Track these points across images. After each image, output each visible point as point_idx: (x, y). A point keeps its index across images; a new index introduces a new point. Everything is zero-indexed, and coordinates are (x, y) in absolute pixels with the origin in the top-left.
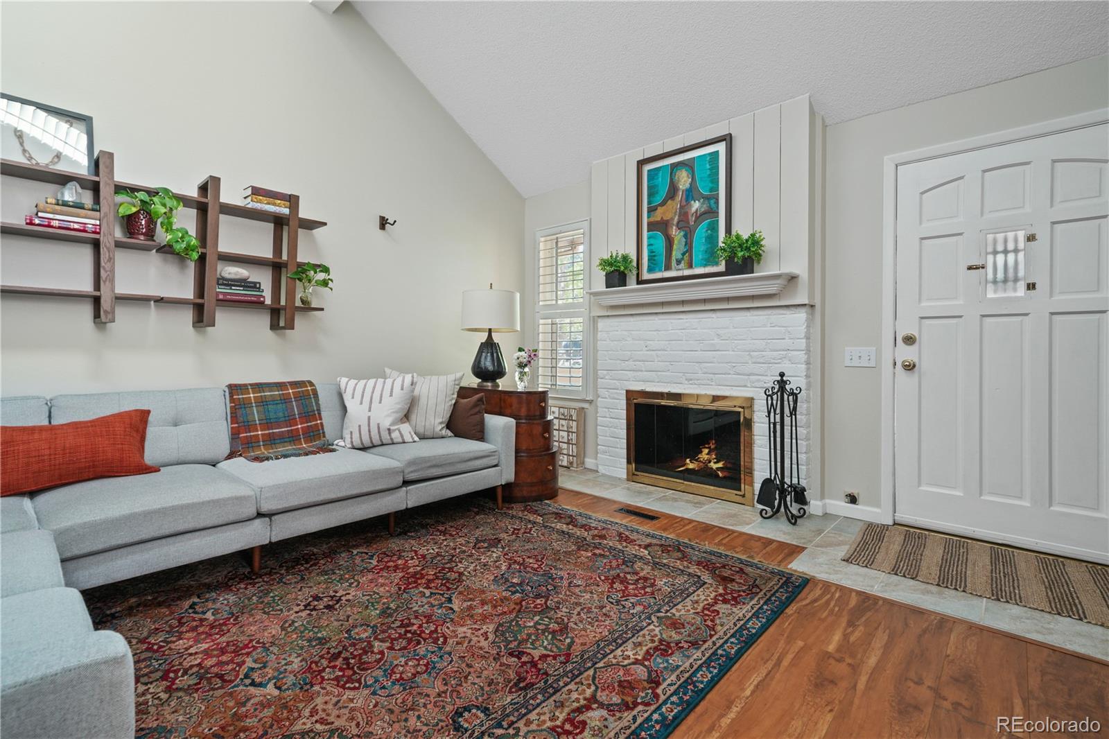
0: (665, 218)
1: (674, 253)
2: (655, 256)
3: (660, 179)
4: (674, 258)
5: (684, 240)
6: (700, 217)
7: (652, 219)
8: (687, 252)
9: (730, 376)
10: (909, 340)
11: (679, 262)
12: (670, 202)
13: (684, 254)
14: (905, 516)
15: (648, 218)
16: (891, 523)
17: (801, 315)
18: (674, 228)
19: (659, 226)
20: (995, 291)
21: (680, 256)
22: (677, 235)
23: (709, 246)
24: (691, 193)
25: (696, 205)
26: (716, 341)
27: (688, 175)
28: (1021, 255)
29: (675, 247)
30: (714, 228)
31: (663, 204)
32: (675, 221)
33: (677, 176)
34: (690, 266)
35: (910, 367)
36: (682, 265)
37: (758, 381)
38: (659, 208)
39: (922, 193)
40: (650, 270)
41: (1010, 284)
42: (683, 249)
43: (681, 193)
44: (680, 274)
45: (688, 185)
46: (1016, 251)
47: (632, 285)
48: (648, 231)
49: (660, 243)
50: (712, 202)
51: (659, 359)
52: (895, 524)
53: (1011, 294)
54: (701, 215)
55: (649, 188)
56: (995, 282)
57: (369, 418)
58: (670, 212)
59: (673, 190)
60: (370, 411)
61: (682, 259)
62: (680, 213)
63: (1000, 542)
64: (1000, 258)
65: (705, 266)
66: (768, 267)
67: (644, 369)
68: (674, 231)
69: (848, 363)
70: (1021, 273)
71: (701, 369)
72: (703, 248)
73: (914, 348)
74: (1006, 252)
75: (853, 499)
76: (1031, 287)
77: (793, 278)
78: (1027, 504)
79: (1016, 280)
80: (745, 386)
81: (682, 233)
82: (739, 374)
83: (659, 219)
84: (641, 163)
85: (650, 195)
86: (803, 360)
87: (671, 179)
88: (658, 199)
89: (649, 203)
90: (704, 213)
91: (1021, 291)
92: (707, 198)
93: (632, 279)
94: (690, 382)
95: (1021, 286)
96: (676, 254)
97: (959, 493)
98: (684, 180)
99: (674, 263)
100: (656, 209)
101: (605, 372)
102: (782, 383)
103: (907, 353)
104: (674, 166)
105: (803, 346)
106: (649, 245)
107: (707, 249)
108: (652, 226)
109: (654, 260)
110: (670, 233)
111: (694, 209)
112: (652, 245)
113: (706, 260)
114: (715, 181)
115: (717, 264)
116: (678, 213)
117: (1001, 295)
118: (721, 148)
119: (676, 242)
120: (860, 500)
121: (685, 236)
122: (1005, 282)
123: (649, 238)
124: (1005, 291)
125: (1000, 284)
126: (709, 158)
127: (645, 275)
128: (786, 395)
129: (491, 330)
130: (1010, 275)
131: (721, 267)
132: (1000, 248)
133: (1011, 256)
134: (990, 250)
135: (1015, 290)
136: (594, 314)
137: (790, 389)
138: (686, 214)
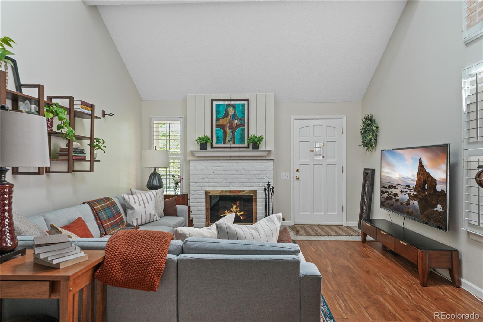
0: (223, 124)
1: (227, 138)
2: (219, 138)
3: (221, 109)
4: (227, 140)
5: (231, 133)
6: (238, 126)
7: (217, 123)
8: (233, 138)
9: (248, 183)
10: (298, 171)
11: (229, 141)
12: (225, 118)
14: (298, 222)
15: (216, 122)
16: (293, 225)
17: (271, 163)
18: (227, 128)
19: (222, 127)
20: (316, 158)
21: (230, 139)
22: (229, 132)
23: (241, 137)
24: (234, 116)
27: (233, 110)
29: (228, 135)
30: (243, 130)
31: (223, 118)
32: (228, 125)
33: (228, 109)
34: (234, 143)
35: (297, 179)
36: (231, 142)
37: (258, 185)
38: (221, 119)
39: (300, 129)
40: (217, 143)
41: (319, 156)
42: (231, 137)
43: (230, 116)
45: (233, 113)
46: (320, 147)
47: (209, 149)
48: (216, 128)
49: (221, 133)
50: (242, 121)
51: (220, 177)
52: (294, 225)
53: (319, 159)
54: (238, 125)
55: (216, 111)
56: (316, 155)
57: (146, 211)
58: (226, 122)
59: (227, 114)
60: (145, 208)
61: (231, 140)
62: (230, 123)
63: (318, 224)
64: (317, 149)
65: (240, 144)
66: (263, 147)
67: (212, 182)
68: (227, 129)
69: (282, 178)
70: (321, 154)
71: (237, 181)
72: (239, 137)
73: (299, 173)
74: (318, 147)
76: (323, 157)
77: (270, 151)
78: (322, 213)
79: (320, 155)
80: (254, 187)
81: (231, 131)
82: (251, 182)
83: (221, 124)
84: (213, 101)
85: (217, 114)
86: (272, 177)
87: (226, 110)
88: (220, 116)
89: (216, 117)
90: (240, 125)
91: (321, 158)
92: (240, 120)
93: (209, 145)
94: (233, 186)
95: (321, 156)
96: (228, 138)
97: (309, 213)
98: (231, 111)
99: (227, 142)
100: (220, 120)
101: (194, 183)
102: (269, 185)
103: (297, 175)
104: (227, 105)
105: (272, 173)
106: (216, 133)
107: (241, 138)
108: (217, 126)
109: (219, 139)
111: (235, 123)
112: (217, 133)
113: (240, 142)
114: (244, 114)
115: (244, 144)
116: (229, 123)
117: (317, 159)
118: (246, 103)
119: (228, 133)
120: (285, 220)
121: (232, 132)
122: (318, 155)
123: (216, 130)
124: (318, 158)
125: (317, 156)
126: (241, 105)
127: (215, 145)
128: (270, 189)
129: (155, 168)
130: (319, 154)
131: (246, 145)
132: (317, 146)
133: (319, 149)
134: (315, 147)
135: (320, 158)
136: (188, 159)
137: (271, 187)
138: (232, 124)
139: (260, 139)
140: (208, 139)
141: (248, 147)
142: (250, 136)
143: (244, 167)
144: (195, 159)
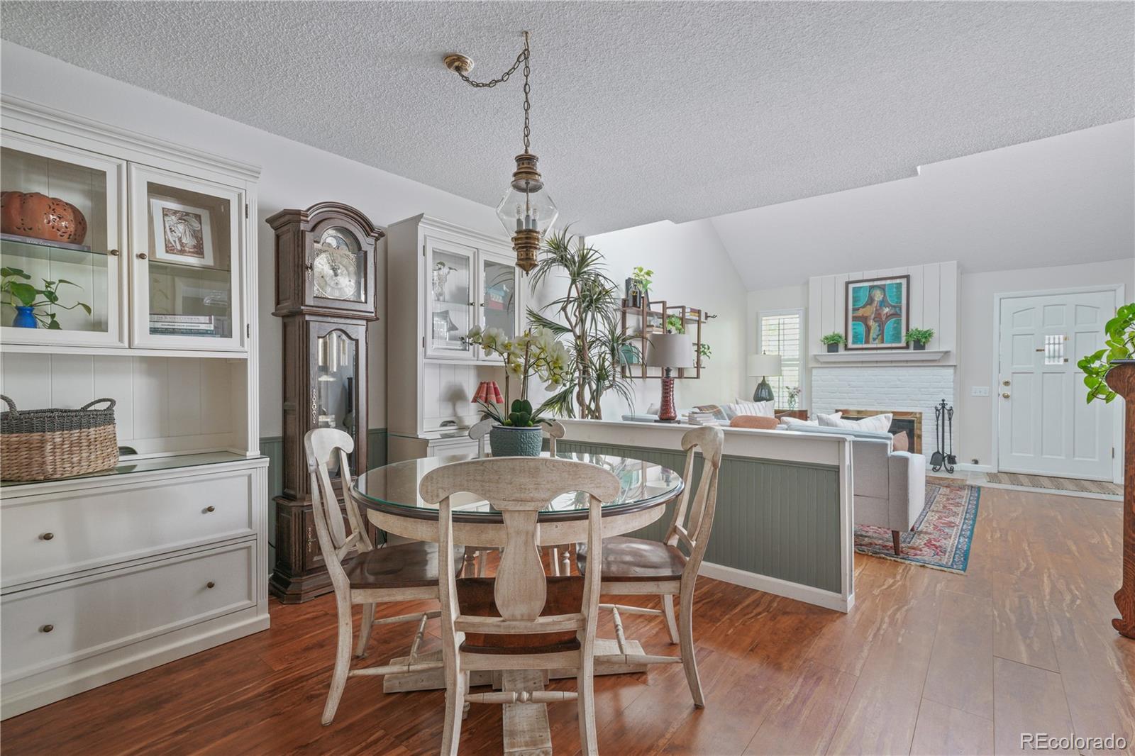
0: (865, 315)
1: (871, 334)
2: (857, 335)
4: (871, 337)
5: (878, 328)
6: (889, 316)
7: (855, 315)
8: (880, 334)
9: (907, 401)
10: (1007, 383)
11: (874, 339)
12: (868, 306)
13: (878, 336)
14: (1003, 468)
15: (853, 313)
16: (996, 472)
17: (951, 371)
18: (872, 321)
19: (864, 319)
20: (1049, 362)
21: (875, 336)
22: (874, 326)
23: (895, 332)
24: (883, 303)
25: (887, 310)
26: (898, 383)
27: (881, 293)
28: (1061, 346)
29: (872, 331)
30: (899, 323)
31: (864, 307)
32: (873, 316)
33: (873, 293)
34: (883, 342)
35: (1006, 397)
36: (877, 341)
37: (925, 404)
38: (861, 309)
39: (1014, 313)
40: (854, 343)
41: (1056, 359)
42: (877, 333)
43: (876, 302)
44: (875, 346)
45: (881, 298)
46: (1059, 344)
47: (842, 351)
48: (853, 321)
49: (861, 329)
50: (897, 309)
51: (859, 392)
52: (999, 472)
53: (1056, 363)
55: (853, 297)
56: (1049, 357)
58: (869, 311)
59: (871, 301)
61: (877, 338)
62: (876, 313)
64: (1052, 346)
65: (893, 342)
66: (933, 347)
67: (848, 398)
68: (871, 323)
69: (974, 395)
70: (1062, 354)
71: (887, 397)
72: (891, 333)
73: (1010, 387)
74: (1054, 344)
75: (976, 462)
76: (1066, 360)
77: (947, 353)
78: (1063, 458)
79: (1059, 357)
80: (917, 406)
81: (877, 324)
82: (913, 400)
83: (861, 315)
84: (847, 283)
85: (854, 301)
86: (952, 393)
87: (870, 295)
88: (861, 304)
89: (854, 305)
90: (891, 315)
91: (1061, 363)
92: (894, 307)
93: (841, 346)
94: (880, 405)
95: (1061, 359)
96: (872, 335)
97: (1031, 455)
98: (878, 296)
99: (871, 340)
100: (859, 309)
101: (818, 399)
102: (943, 405)
103: (1007, 390)
104: (872, 288)
105: (952, 386)
106: (853, 329)
107: (894, 334)
108: (855, 319)
109: (857, 337)
110: (869, 323)
111: (885, 312)
112: (855, 329)
113: (893, 339)
114: (899, 297)
115: (900, 342)
116: (874, 313)
117: (1052, 363)
118: (904, 281)
119: (872, 329)
120: (980, 462)
121: (879, 326)
122: (1054, 357)
123: (853, 325)
124: (1054, 361)
125: (1052, 359)
126: (895, 286)
127: (850, 345)
128: (946, 411)
129: (764, 377)
130: (1057, 354)
131: (903, 344)
132: (1052, 342)
133: (1057, 346)
134: (1047, 342)
135: (1059, 361)
136: (810, 366)
137: (948, 407)
138: (880, 314)
139: (928, 335)
140: (840, 337)
141: (907, 347)
142: (910, 330)
143: (900, 378)
144: (820, 366)
